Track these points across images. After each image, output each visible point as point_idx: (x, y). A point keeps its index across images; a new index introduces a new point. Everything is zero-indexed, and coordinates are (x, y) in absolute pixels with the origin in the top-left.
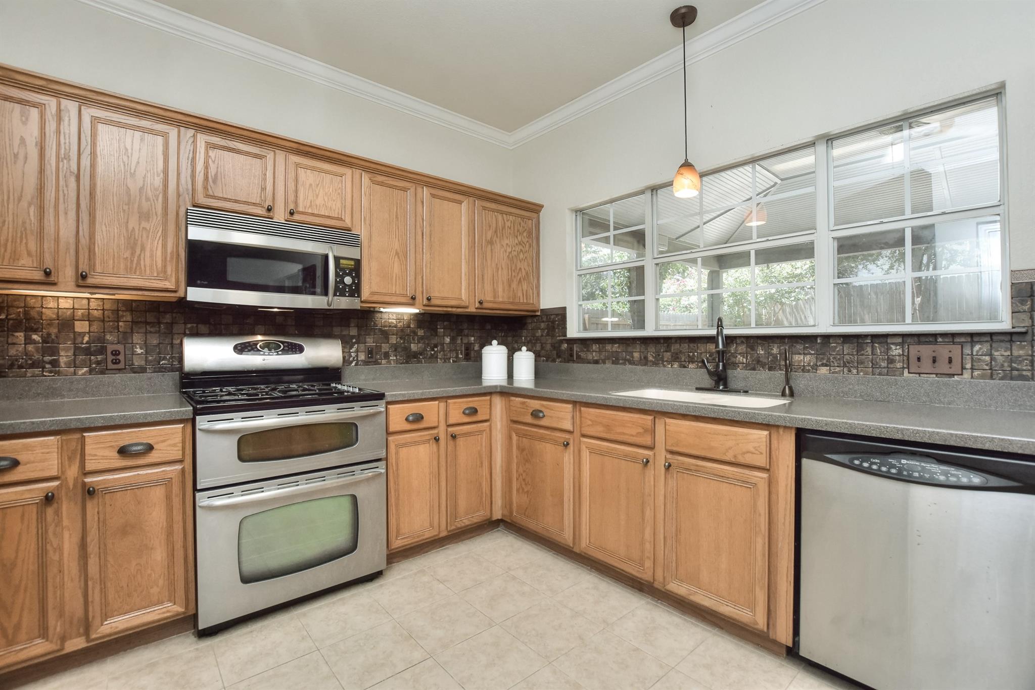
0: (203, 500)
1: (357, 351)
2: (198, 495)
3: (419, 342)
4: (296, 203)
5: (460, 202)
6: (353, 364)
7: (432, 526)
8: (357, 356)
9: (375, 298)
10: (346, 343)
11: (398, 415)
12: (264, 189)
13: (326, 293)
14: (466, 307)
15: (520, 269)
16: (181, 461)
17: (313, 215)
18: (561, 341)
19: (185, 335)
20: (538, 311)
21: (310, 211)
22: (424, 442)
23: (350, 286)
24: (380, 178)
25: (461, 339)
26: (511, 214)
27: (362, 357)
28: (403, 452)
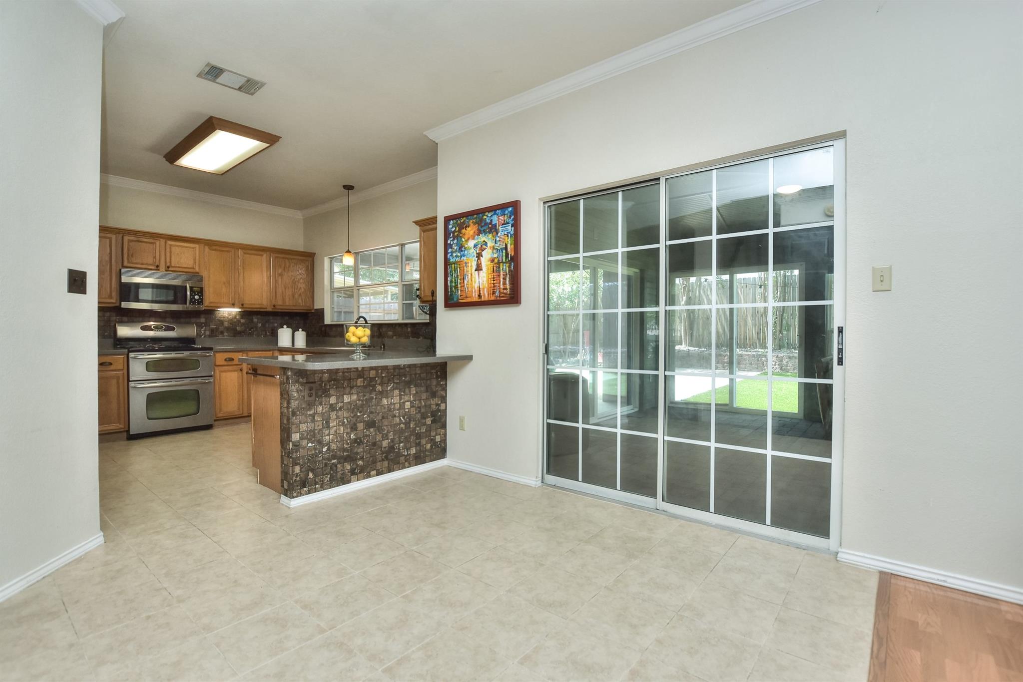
0: (132, 384)
1: (205, 331)
2: (130, 383)
3: (241, 326)
4: (171, 262)
5: (262, 255)
6: (203, 337)
7: (239, 409)
8: (205, 333)
9: (212, 305)
10: (199, 326)
11: (220, 358)
12: (155, 257)
13: (186, 303)
14: (266, 308)
15: (300, 288)
16: (122, 370)
17: (179, 267)
18: (322, 326)
19: (116, 322)
20: (313, 310)
21: (178, 265)
22: (235, 371)
23: (198, 300)
24: (214, 247)
25: (269, 325)
26: (294, 259)
27: (208, 333)
28: (224, 374)
